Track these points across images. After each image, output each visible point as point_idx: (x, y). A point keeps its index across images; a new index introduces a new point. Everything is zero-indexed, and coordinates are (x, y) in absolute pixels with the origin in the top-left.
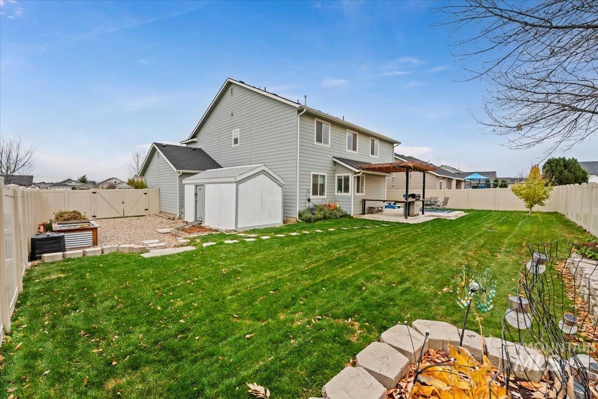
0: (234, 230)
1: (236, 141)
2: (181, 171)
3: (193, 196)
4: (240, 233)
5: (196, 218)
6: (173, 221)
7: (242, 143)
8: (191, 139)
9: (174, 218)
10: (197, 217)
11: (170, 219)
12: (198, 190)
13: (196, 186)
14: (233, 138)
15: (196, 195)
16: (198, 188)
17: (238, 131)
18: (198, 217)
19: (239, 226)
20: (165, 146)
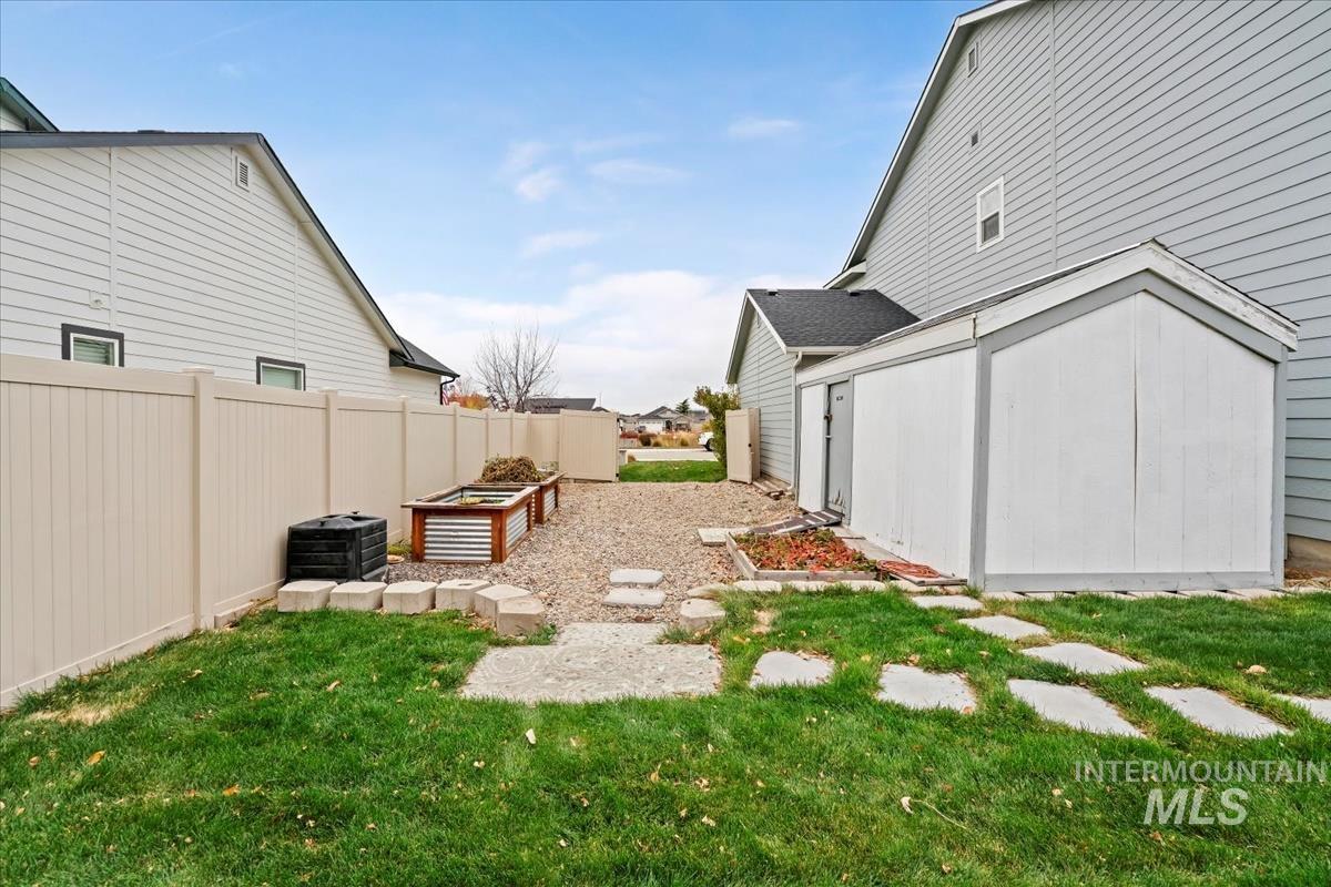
0: (963, 582)
1: (990, 227)
2: (801, 350)
3: (822, 423)
4: (996, 607)
5: (827, 501)
6: (775, 503)
7: (1012, 229)
8: (849, 267)
9: (782, 493)
10: (830, 499)
11: (768, 494)
12: (834, 402)
13: (830, 386)
14: (979, 219)
15: (828, 419)
16: (836, 392)
17: (996, 188)
18: (833, 497)
19: (993, 567)
20: (772, 294)
